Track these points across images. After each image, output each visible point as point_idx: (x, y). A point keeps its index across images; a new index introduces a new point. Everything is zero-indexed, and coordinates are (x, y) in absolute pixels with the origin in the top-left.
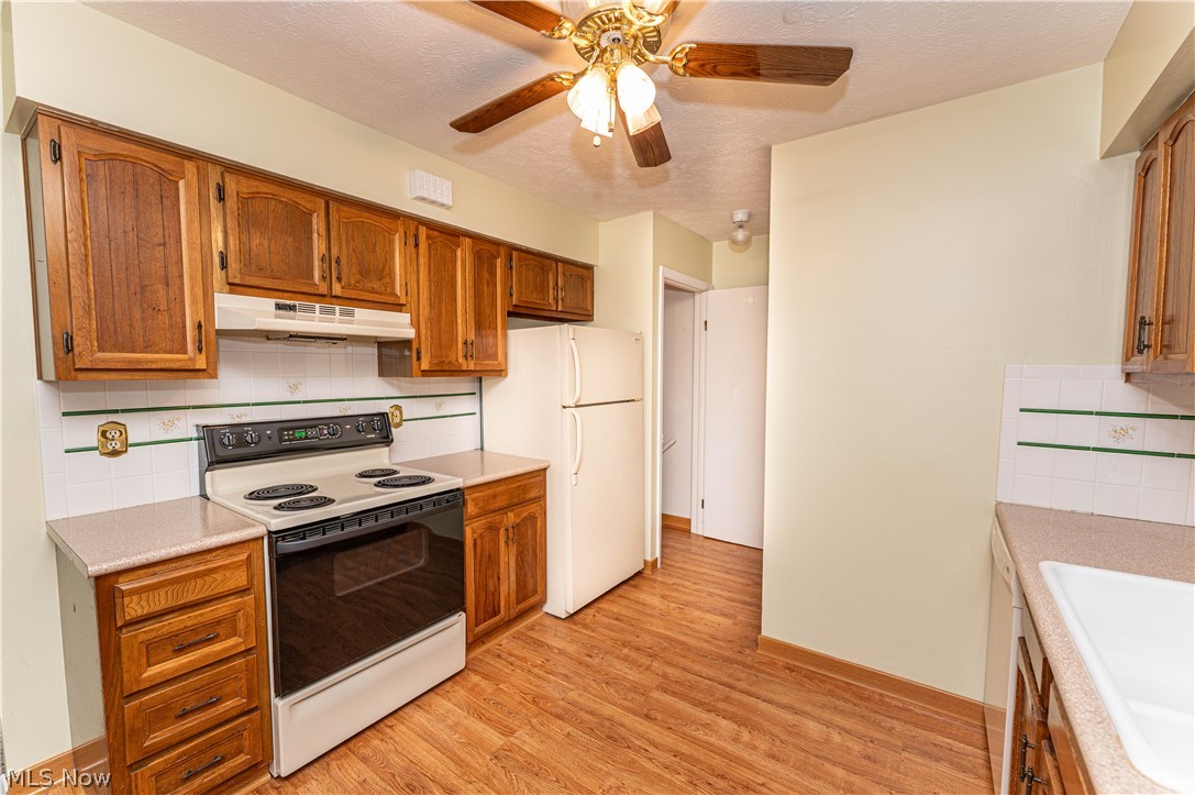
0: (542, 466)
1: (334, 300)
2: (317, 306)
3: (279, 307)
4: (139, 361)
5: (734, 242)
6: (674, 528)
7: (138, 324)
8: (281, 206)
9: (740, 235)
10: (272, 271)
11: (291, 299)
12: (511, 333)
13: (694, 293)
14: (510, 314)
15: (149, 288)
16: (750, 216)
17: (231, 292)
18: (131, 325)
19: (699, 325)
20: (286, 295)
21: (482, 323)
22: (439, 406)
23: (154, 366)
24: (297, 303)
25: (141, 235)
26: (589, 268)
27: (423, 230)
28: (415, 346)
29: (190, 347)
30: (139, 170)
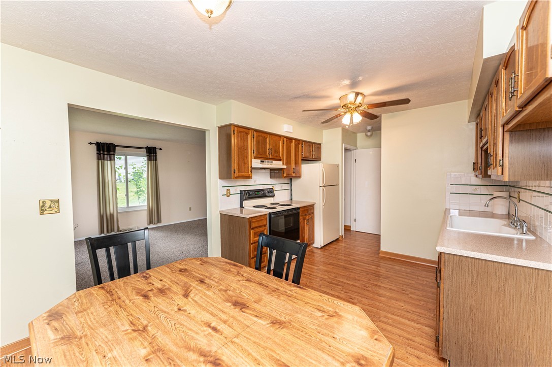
0: (313, 204)
1: (270, 159)
2: (267, 161)
3: (261, 161)
4: (243, 175)
5: (367, 135)
6: (347, 229)
8: (262, 137)
9: (369, 134)
10: (261, 153)
11: (263, 160)
12: (302, 165)
13: (351, 150)
14: (302, 160)
16: (372, 128)
17: (255, 159)
19: (353, 161)
20: (263, 158)
21: (296, 163)
22: (282, 187)
23: (245, 176)
26: (320, 144)
27: (285, 139)
28: (283, 170)
29: (249, 172)
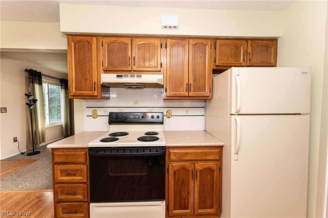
1: (135, 72)
2: (129, 75)
3: (117, 76)
4: (82, 94)
7: (83, 84)
8: (118, 44)
10: (115, 65)
11: (121, 73)
15: (85, 74)
17: (105, 73)
18: (82, 84)
20: (120, 72)
22: (187, 111)
23: (85, 95)
24: (123, 74)
25: (84, 60)
26: (274, 40)
27: (168, 40)
28: (165, 87)
30: (84, 43)
